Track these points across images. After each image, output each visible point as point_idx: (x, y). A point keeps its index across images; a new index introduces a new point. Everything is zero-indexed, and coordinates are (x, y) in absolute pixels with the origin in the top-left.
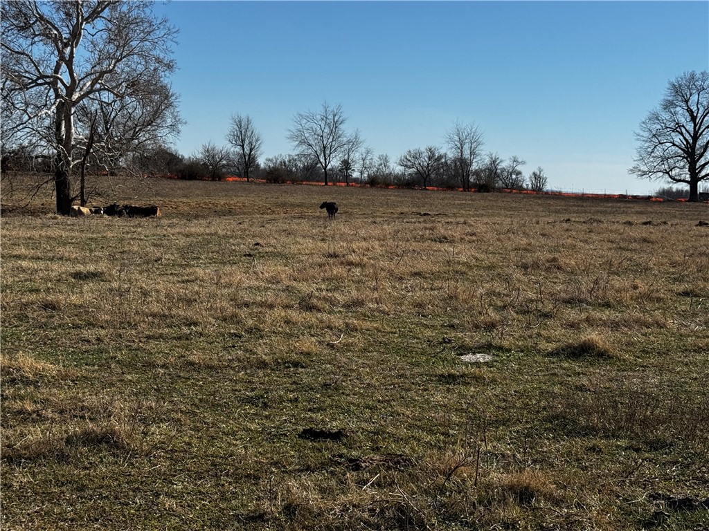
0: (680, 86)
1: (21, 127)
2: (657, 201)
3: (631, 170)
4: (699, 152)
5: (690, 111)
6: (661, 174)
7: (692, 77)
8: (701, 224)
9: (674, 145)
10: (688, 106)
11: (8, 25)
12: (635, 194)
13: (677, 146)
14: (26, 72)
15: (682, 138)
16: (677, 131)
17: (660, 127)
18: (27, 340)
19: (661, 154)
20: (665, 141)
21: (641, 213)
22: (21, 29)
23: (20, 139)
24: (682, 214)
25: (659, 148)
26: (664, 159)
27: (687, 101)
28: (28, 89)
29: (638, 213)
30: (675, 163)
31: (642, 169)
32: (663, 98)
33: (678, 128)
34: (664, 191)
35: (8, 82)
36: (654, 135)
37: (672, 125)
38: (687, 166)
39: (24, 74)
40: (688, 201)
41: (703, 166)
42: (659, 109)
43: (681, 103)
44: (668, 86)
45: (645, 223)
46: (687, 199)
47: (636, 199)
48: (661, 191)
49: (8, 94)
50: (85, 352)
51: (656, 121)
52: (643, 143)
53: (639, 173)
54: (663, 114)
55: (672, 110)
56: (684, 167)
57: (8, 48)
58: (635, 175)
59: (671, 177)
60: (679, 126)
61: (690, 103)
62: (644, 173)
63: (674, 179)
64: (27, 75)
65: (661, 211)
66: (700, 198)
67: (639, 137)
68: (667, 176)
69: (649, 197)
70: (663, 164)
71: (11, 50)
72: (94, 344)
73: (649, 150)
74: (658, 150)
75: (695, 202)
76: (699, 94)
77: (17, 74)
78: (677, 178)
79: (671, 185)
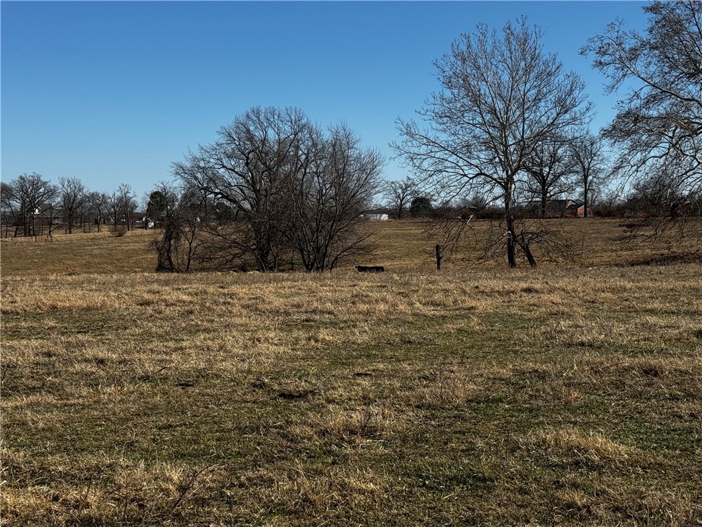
1: (691, 172)
11: (678, 74)
14: (696, 118)
18: (614, 412)
22: (691, 76)
23: (689, 185)
28: (697, 135)
35: (678, 130)
39: (694, 121)
49: (677, 142)
50: (672, 430)
57: (678, 97)
64: (697, 121)
71: (680, 98)
72: (686, 421)
77: (686, 121)
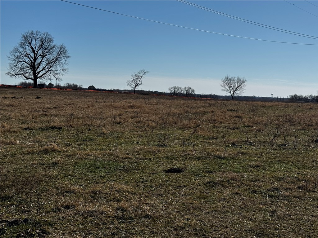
0: (27, 36)
2: (19, 88)
3: (7, 73)
4: (37, 66)
5: (32, 47)
6: (21, 75)
7: (32, 33)
8: (37, 98)
9: (26, 63)
10: (31, 46)
12: (9, 85)
13: (27, 63)
15: (29, 60)
16: (27, 57)
17: (19, 55)
19: (20, 67)
20: (22, 61)
21: (12, 93)
24: (30, 93)
25: (19, 64)
26: (22, 69)
27: (30, 43)
29: (10, 93)
30: (27, 71)
31: (12, 73)
32: (19, 41)
33: (27, 55)
34: (23, 83)
36: (16, 58)
37: (24, 54)
38: (32, 72)
40: (33, 88)
41: (39, 73)
42: (18, 46)
43: (28, 44)
44: (21, 36)
45: (12, 98)
46: (33, 87)
47: (10, 87)
48: (21, 83)
51: (17, 52)
52: (12, 61)
53: (11, 75)
54: (20, 48)
55: (24, 47)
56: (31, 72)
58: (9, 76)
59: (25, 77)
60: (28, 54)
61: (32, 44)
62: (13, 75)
63: (26, 78)
65: (21, 92)
66: (38, 86)
67: (10, 59)
68: (23, 76)
69: (16, 86)
70: (21, 71)
73: (15, 64)
74: (19, 65)
75: (36, 88)
76: (35, 41)
78: (28, 77)
79: (25, 80)
